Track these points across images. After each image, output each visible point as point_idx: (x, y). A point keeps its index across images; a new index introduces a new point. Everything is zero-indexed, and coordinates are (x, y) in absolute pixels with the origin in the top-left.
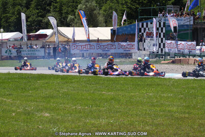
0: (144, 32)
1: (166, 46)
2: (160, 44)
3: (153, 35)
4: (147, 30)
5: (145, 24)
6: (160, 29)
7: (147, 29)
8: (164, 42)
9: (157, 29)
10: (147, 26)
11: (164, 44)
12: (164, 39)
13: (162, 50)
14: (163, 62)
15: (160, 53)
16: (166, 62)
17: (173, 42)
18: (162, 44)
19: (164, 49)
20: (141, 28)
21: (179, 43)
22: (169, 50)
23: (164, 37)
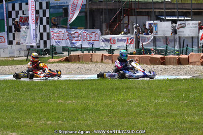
0: (17, 17)
1: (52, 36)
2: (42, 35)
4: (21, 14)
5: (17, 6)
6: (41, 11)
7: (21, 12)
8: (48, 31)
9: (37, 12)
10: (21, 8)
11: (48, 35)
12: (48, 26)
13: (45, 42)
14: (51, 60)
15: (42, 47)
16: (57, 60)
17: (63, 30)
18: (45, 35)
19: (48, 41)
20: (11, 12)
21: (72, 32)
22: (56, 42)
23: (48, 23)
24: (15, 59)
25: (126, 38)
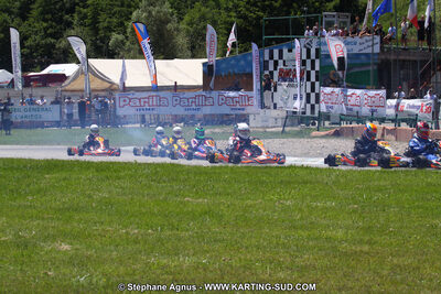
0: (275, 69)
1: (322, 98)
2: (308, 96)
3: (295, 75)
4: (281, 66)
5: (276, 52)
6: (309, 62)
7: (281, 62)
8: (317, 91)
9: (303, 63)
10: (281, 57)
11: (318, 96)
12: (317, 84)
13: (313, 107)
14: (314, 133)
15: (308, 113)
16: (323, 133)
17: (337, 90)
18: (313, 96)
19: (317, 106)
20: (267, 62)
21: (349, 93)
22: (327, 107)
23: (317, 80)
24: (268, 130)
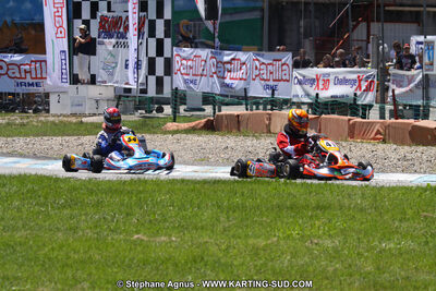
0: (93, 16)
1: (176, 66)
2: (152, 63)
3: (127, 28)
4: (103, 11)
7: (103, 5)
8: (167, 54)
9: (143, 6)
12: (168, 42)
13: (160, 82)
14: (171, 126)
15: (152, 92)
16: (184, 126)
17: (204, 53)
18: (160, 62)
19: (167, 79)
20: (80, 4)
21: (226, 59)
22: (185, 81)
23: (167, 35)
24: (84, 120)
25: (355, 76)
